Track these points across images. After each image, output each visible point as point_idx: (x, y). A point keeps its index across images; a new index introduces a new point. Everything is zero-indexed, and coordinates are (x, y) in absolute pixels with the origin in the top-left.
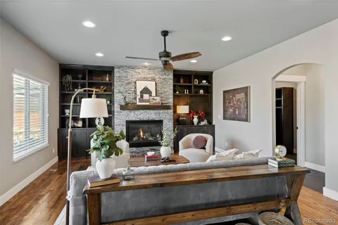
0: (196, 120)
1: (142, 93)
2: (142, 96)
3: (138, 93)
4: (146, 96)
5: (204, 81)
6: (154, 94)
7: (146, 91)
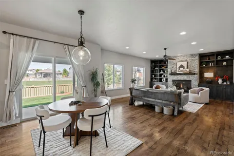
0: (220, 81)
1: (180, 67)
2: (179, 69)
3: (178, 68)
4: (182, 69)
5: (227, 57)
6: (186, 68)
7: (182, 66)
